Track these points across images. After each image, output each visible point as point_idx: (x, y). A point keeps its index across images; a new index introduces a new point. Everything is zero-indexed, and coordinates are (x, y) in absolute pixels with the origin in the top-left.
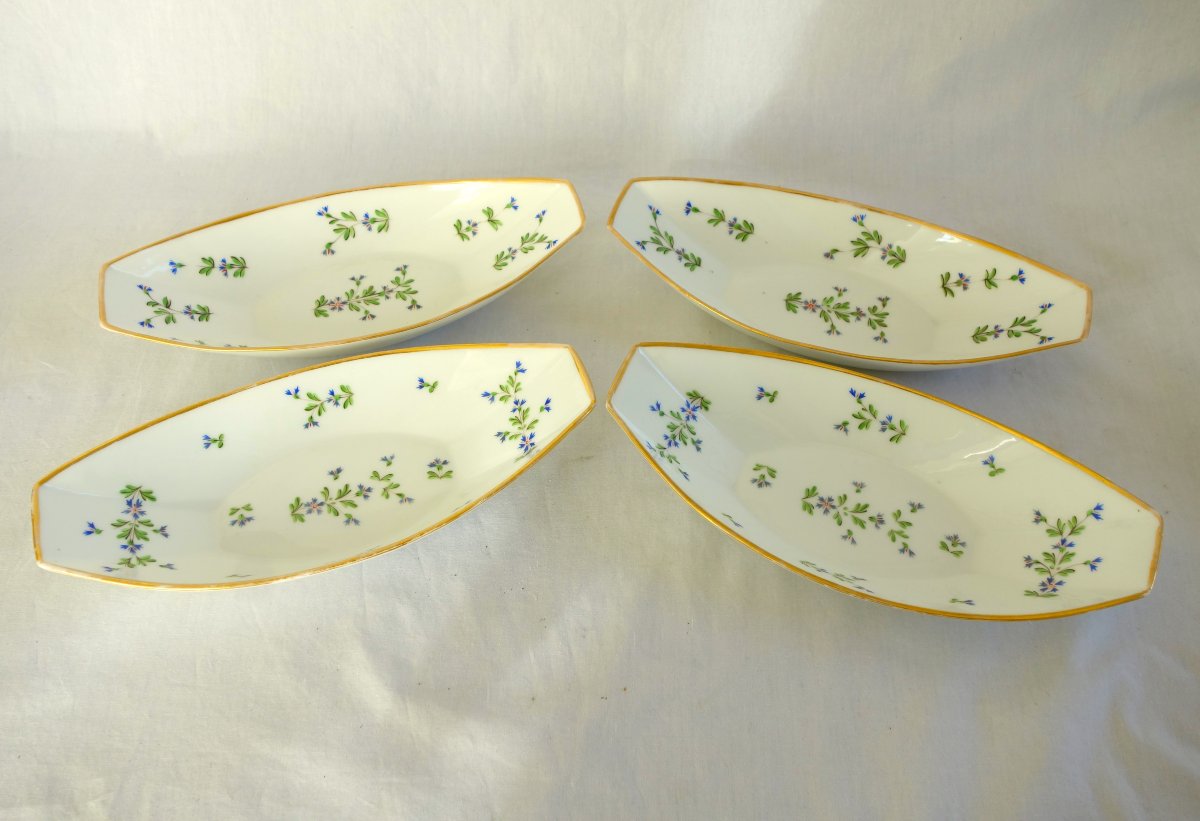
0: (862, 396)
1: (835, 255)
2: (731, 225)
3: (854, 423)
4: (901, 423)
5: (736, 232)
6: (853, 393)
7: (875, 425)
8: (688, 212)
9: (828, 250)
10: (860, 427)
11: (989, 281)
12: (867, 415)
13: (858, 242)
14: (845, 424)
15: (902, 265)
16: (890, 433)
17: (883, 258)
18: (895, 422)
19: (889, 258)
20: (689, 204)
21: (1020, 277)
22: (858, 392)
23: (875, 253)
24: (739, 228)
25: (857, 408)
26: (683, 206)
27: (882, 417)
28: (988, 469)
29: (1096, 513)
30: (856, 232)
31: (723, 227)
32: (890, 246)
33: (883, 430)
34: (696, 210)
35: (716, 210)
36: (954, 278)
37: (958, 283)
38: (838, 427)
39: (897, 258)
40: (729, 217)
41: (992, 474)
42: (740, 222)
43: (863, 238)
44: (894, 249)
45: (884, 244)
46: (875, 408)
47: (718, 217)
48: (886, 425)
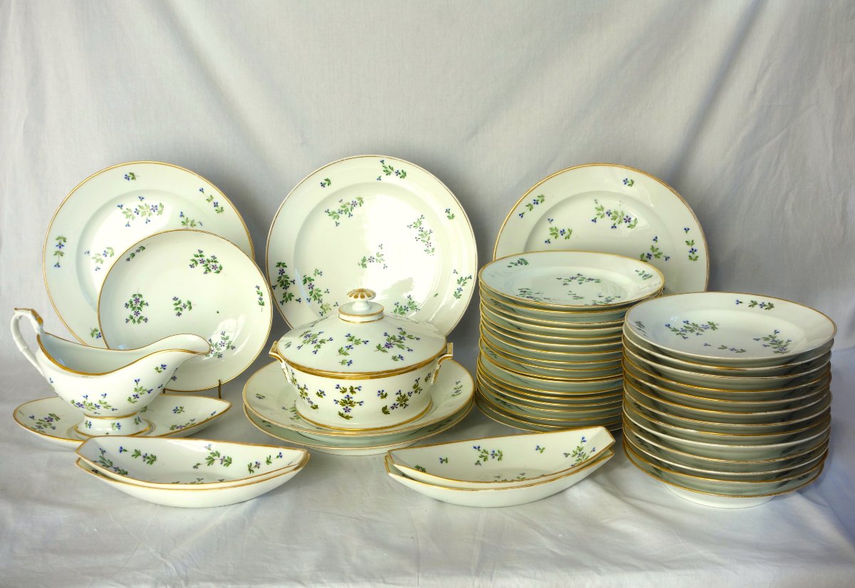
0: (479, 447)
1: (199, 467)
2: (144, 457)
3: (481, 460)
4: (499, 451)
5: (147, 460)
6: (475, 448)
7: (490, 457)
8: (121, 451)
9: (195, 465)
10: (485, 460)
11: (268, 462)
12: (485, 454)
13: (210, 458)
14: (478, 461)
15: (231, 465)
16: (497, 458)
17: (222, 463)
18: (496, 452)
19: (224, 463)
20: (121, 448)
21: (280, 456)
22: (477, 446)
23: (217, 462)
24: (149, 458)
25: (479, 453)
26: (118, 449)
27: (490, 452)
28: (539, 451)
29: (583, 440)
30: (208, 453)
31: (140, 458)
32: (224, 457)
33: (494, 457)
34: (125, 450)
35: (136, 450)
36: (254, 464)
37: (255, 466)
38: (476, 464)
39: (228, 462)
40: (143, 453)
41: (541, 452)
42: (149, 455)
43: (211, 456)
44: (226, 458)
45: (221, 457)
46: (486, 450)
47: (138, 453)
48: (494, 455)
